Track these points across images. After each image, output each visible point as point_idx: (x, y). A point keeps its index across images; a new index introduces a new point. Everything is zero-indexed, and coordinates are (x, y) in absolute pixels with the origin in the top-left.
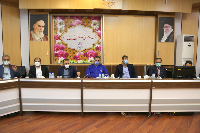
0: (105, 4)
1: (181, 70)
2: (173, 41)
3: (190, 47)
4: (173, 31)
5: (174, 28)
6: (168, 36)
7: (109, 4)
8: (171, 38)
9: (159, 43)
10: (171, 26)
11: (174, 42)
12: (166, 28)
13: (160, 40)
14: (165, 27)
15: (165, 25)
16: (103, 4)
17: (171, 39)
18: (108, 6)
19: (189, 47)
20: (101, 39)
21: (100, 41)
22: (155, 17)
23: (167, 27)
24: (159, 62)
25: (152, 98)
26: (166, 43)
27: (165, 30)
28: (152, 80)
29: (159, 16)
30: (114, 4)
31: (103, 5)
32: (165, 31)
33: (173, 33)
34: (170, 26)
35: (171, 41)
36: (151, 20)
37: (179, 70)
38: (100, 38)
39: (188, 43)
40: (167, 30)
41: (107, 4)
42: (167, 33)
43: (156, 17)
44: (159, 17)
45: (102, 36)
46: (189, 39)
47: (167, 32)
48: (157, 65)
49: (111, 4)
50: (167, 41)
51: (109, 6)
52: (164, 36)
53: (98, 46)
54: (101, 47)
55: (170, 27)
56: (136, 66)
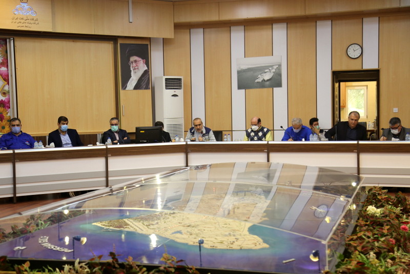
0: (18, 21)
1: (143, 132)
2: (147, 88)
3: (177, 97)
4: (146, 68)
5: (147, 63)
6: (138, 78)
7: (25, 21)
8: (144, 82)
9: (122, 92)
10: (143, 59)
11: (149, 88)
12: (134, 64)
13: (124, 86)
14: (132, 63)
15: (133, 59)
16: (14, 21)
17: (144, 84)
18: (24, 25)
19: (173, 97)
20: (8, 84)
21: (6, 88)
22: (112, 42)
23: (136, 61)
24: (116, 125)
25: (109, 170)
26: (135, 91)
27: (132, 67)
28: (106, 146)
29: (120, 42)
30: (37, 22)
31: (15, 23)
32: (132, 69)
33: (146, 73)
34: (140, 59)
35: (144, 86)
36: (106, 49)
37: (141, 132)
38: (6, 83)
39: (172, 92)
40: (136, 68)
41: (22, 21)
42: (135, 72)
43: (114, 43)
44: (121, 44)
45: (12, 79)
46: (173, 83)
47: (136, 70)
48: (113, 129)
49: (30, 21)
50: (137, 87)
51: (27, 25)
52: (131, 79)
53: (2, 100)
54: (9, 101)
55: (142, 61)
56: (84, 135)
